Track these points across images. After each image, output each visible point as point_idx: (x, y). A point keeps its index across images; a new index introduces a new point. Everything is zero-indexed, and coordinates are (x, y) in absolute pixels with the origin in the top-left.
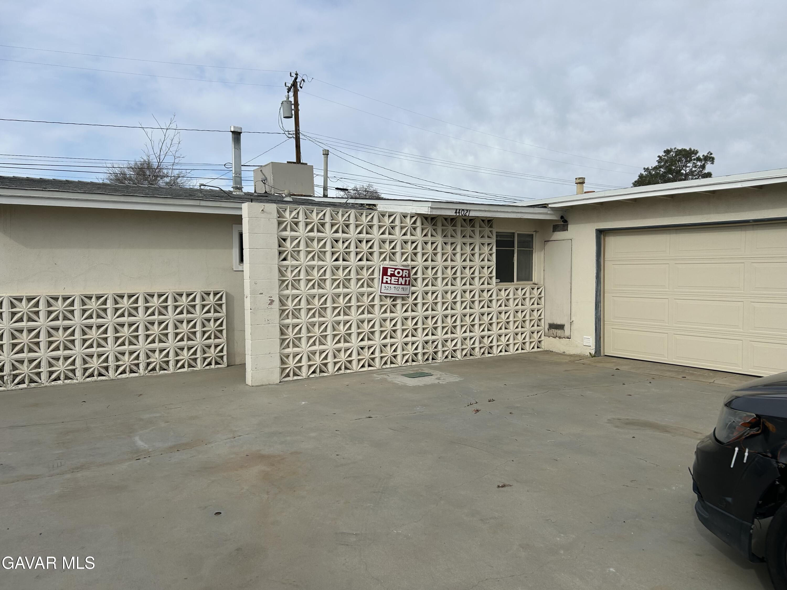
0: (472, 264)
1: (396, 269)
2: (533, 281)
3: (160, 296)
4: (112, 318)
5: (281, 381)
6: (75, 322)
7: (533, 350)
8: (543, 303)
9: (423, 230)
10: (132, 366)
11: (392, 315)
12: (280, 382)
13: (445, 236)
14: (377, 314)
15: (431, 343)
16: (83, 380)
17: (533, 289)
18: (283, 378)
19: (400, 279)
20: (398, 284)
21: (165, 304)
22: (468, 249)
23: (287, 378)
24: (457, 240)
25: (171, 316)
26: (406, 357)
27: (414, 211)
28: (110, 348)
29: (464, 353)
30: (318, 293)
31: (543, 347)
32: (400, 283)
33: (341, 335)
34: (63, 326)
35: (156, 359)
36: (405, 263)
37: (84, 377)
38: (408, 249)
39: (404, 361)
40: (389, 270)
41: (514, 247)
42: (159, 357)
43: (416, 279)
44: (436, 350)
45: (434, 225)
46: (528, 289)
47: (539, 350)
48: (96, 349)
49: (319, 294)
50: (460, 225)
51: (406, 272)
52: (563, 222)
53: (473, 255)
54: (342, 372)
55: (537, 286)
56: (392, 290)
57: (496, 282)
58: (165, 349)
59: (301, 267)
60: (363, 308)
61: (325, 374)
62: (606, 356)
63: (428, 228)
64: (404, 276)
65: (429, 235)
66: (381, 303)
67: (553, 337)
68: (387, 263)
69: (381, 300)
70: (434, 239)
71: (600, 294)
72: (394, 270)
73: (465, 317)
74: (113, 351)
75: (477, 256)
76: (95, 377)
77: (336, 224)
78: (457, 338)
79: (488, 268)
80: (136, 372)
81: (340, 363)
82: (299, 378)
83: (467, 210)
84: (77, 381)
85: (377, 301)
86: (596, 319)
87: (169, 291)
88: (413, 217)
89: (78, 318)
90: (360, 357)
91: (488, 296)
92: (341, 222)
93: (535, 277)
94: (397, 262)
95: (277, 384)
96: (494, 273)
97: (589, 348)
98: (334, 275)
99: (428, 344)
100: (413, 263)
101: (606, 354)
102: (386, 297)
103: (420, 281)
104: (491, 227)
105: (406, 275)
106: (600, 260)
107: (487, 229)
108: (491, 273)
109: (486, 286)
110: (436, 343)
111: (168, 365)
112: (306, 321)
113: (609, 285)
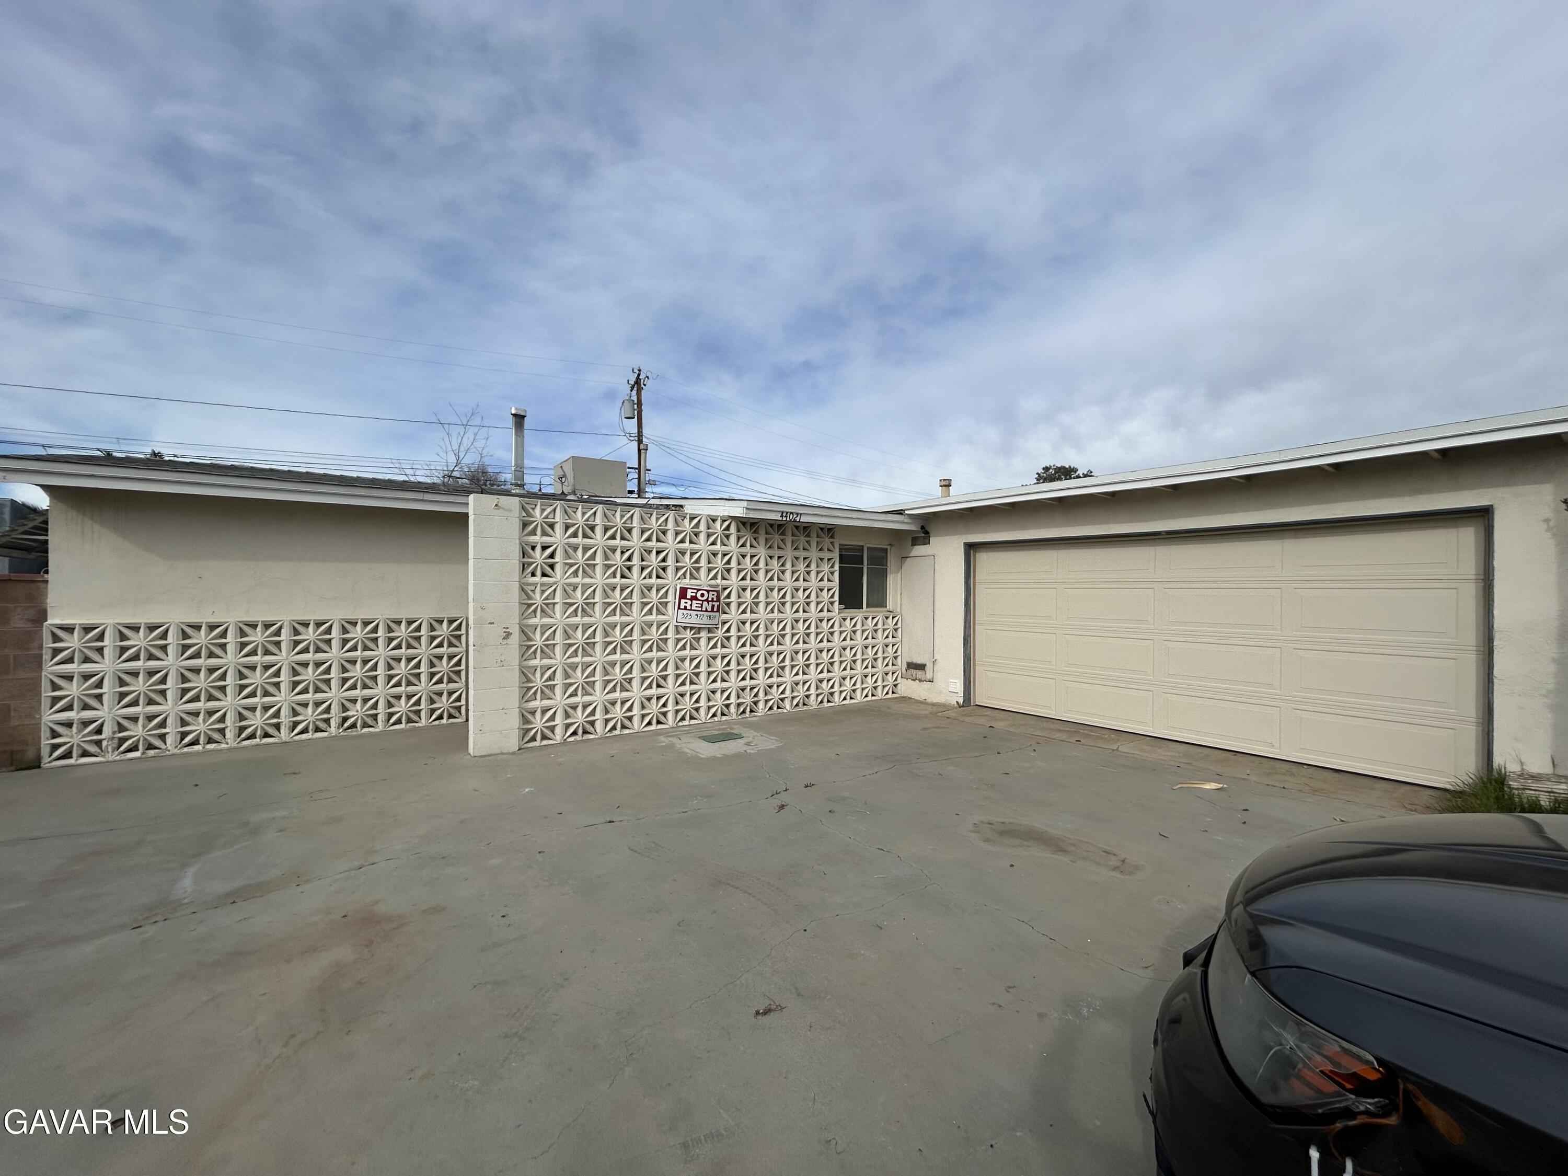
0: (806, 584)
1: (698, 590)
2: (888, 607)
3: (366, 623)
4: (288, 655)
5: (522, 747)
6: (227, 661)
7: (887, 696)
8: (900, 637)
9: (739, 539)
10: (317, 723)
11: (694, 652)
12: (519, 750)
13: (770, 547)
14: (671, 652)
15: (749, 690)
16: (237, 744)
17: (887, 618)
18: (526, 743)
19: (705, 603)
20: (701, 611)
21: (375, 635)
22: (801, 567)
23: (532, 743)
24: (786, 553)
25: (381, 652)
26: (713, 711)
27: (726, 514)
28: (284, 697)
29: (795, 703)
30: (581, 623)
31: (900, 692)
32: (704, 609)
33: (616, 681)
34: (205, 666)
35: (357, 711)
36: (713, 582)
37: (239, 739)
38: (717, 564)
39: (710, 715)
40: (689, 591)
41: (863, 564)
42: (361, 710)
43: (728, 604)
44: (756, 699)
45: (755, 532)
46: (880, 618)
47: (894, 696)
48: (261, 699)
49: (583, 625)
50: (790, 534)
51: (713, 595)
52: (923, 533)
53: (808, 573)
54: (617, 732)
55: (892, 614)
56: (693, 619)
57: (839, 609)
58: (372, 698)
59: (556, 585)
60: (650, 643)
61: (591, 737)
62: (977, 705)
63: (745, 536)
64: (710, 599)
65: (748, 545)
66: (677, 636)
67: (912, 680)
68: (687, 582)
69: (678, 632)
70: (754, 551)
71: (970, 627)
72: (695, 591)
73: (796, 655)
74: (287, 702)
75: (813, 574)
76: (258, 740)
77: (612, 527)
78: (786, 682)
79: (829, 590)
80: (323, 731)
81: (614, 721)
82: (551, 742)
83: (797, 514)
84: (226, 746)
85: (671, 634)
86: (965, 657)
87: (380, 617)
88: (725, 521)
89: (232, 655)
90: (644, 712)
91: (829, 626)
92: (620, 525)
93: (890, 605)
94: (701, 580)
95: (513, 753)
96: (836, 598)
97: (956, 695)
98: (608, 597)
99: (745, 692)
100: (725, 582)
101: (977, 703)
102: (685, 628)
103: (733, 606)
104: (832, 537)
105: (713, 599)
106: (969, 582)
107: (827, 541)
108: (832, 596)
109: (825, 614)
110: (756, 690)
111: (376, 720)
112: (562, 661)
113: (980, 615)
